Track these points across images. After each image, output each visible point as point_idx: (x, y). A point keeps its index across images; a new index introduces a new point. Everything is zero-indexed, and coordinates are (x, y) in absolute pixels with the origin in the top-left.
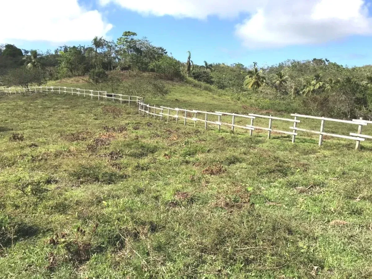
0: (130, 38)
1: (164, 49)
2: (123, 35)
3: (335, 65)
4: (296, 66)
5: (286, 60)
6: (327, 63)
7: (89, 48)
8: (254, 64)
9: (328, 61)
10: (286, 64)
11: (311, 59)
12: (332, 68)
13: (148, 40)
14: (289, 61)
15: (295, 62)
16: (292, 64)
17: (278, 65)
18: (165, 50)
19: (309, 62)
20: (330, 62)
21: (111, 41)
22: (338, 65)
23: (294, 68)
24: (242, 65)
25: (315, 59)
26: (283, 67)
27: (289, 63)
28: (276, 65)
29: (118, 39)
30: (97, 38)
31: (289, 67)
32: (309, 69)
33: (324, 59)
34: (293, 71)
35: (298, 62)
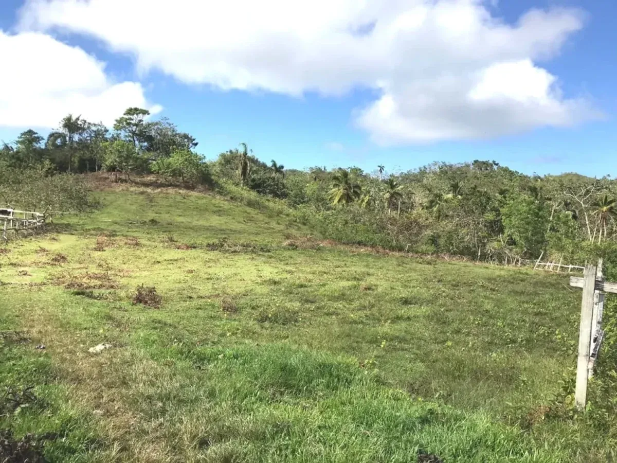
0: (135, 118)
1: (193, 138)
2: (125, 114)
3: (506, 170)
4: (447, 173)
5: (431, 162)
6: (495, 167)
7: (57, 133)
8: (379, 168)
9: (497, 164)
10: (430, 168)
11: (470, 161)
12: (502, 176)
13: (171, 123)
14: (435, 164)
15: (446, 166)
16: (440, 169)
17: (418, 170)
18: (194, 140)
19: (468, 166)
20: (499, 166)
21: (96, 123)
22: (510, 171)
23: (442, 175)
24: (360, 170)
25: (476, 162)
26: (426, 173)
27: (437, 167)
28: (415, 169)
29: (117, 121)
30: (71, 116)
31: (435, 173)
32: (467, 176)
33: (491, 162)
34: (441, 179)
35: (451, 166)
